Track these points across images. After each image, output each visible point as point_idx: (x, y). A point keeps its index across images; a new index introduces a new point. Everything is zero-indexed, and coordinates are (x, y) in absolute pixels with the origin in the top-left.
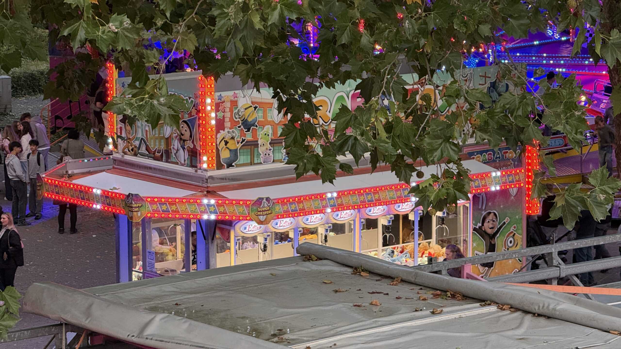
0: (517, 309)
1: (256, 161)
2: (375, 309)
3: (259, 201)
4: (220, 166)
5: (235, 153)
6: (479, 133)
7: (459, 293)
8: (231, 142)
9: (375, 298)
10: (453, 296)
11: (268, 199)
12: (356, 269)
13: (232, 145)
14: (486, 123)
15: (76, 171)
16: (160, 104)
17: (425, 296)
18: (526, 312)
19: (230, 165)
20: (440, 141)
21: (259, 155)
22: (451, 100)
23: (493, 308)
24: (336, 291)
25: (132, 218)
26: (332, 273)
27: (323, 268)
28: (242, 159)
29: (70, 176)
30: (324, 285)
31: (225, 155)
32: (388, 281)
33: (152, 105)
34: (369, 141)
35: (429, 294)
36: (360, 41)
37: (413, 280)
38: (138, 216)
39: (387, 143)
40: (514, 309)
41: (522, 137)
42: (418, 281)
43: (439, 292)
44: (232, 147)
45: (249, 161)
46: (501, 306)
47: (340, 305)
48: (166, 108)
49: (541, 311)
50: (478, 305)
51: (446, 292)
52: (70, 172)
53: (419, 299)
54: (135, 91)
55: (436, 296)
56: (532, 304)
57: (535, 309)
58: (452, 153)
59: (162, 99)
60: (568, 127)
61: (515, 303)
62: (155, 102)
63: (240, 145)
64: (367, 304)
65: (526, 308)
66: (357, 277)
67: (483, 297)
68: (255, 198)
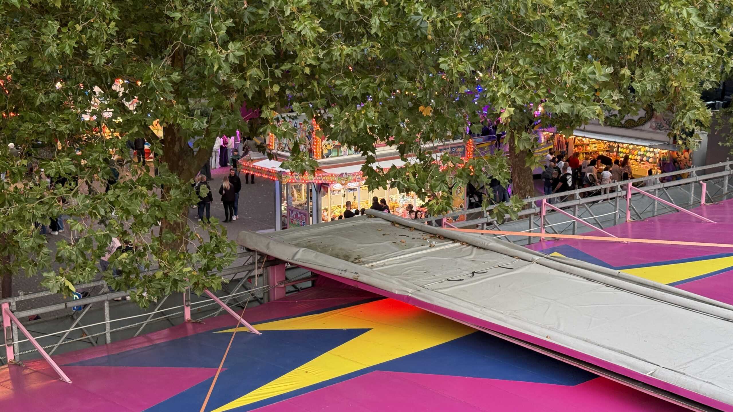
0: (470, 245)
1: (340, 155)
2: (403, 244)
3: (342, 174)
4: (323, 157)
5: (330, 151)
6: (458, 179)
7: (442, 236)
8: (328, 146)
9: (403, 239)
10: (439, 237)
11: (346, 174)
12: (393, 222)
13: (329, 147)
14: (461, 173)
15: (255, 158)
16: (306, 165)
17: (426, 237)
18: (474, 246)
19: (328, 157)
20: (439, 182)
21: (341, 152)
22: (445, 162)
23: (458, 244)
24: (384, 235)
25: (282, 182)
26: (381, 224)
27: (377, 222)
28: (334, 154)
29: (252, 160)
30: (378, 231)
31: (325, 152)
32: (408, 229)
33: (302, 165)
34: (406, 183)
35: (427, 236)
36: (401, 133)
37: (420, 228)
38: (285, 181)
39: (414, 184)
40: (469, 244)
41: (478, 180)
42: (423, 229)
43: (432, 235)
44: (329, 148)
45: (337, 155)
46: (462, 243)
47: (386, 242)
48: (309, 167)
49: (481, 246)
50: (451, 242)
51: (436, 235)
52: (252, 158)
53: (423, 239)
54: (294, 157)
55: (431, 237)
56: (477, 242)
57: (479, 245)
58: (445, 188)
59: (307, 163)
60: (500, 177)
61: (469, 242)
62: (304, 164)
63: (333, 147)
64: (399, 242)
65: (474, 244)
66: (393, 227)
67: (453, 238)
68: (340, 173)
